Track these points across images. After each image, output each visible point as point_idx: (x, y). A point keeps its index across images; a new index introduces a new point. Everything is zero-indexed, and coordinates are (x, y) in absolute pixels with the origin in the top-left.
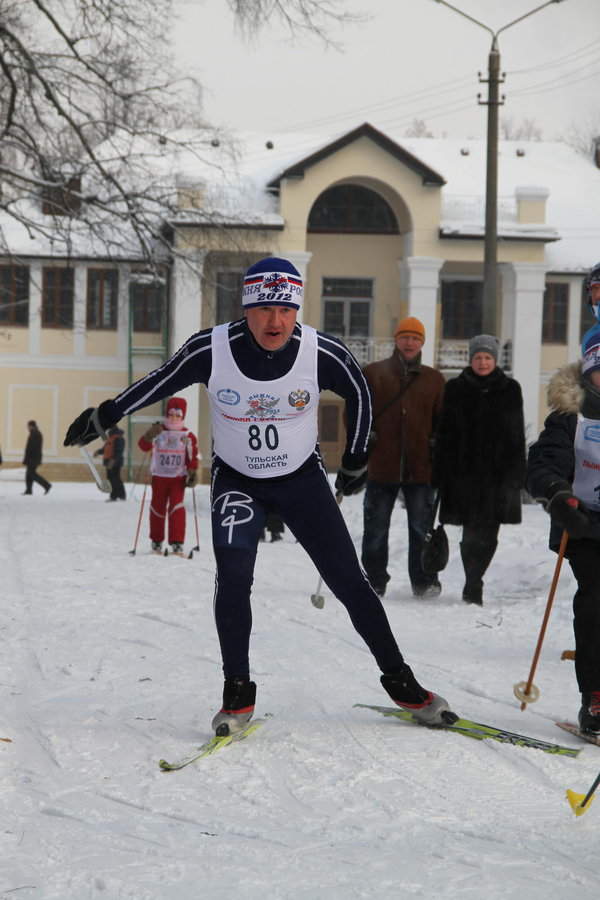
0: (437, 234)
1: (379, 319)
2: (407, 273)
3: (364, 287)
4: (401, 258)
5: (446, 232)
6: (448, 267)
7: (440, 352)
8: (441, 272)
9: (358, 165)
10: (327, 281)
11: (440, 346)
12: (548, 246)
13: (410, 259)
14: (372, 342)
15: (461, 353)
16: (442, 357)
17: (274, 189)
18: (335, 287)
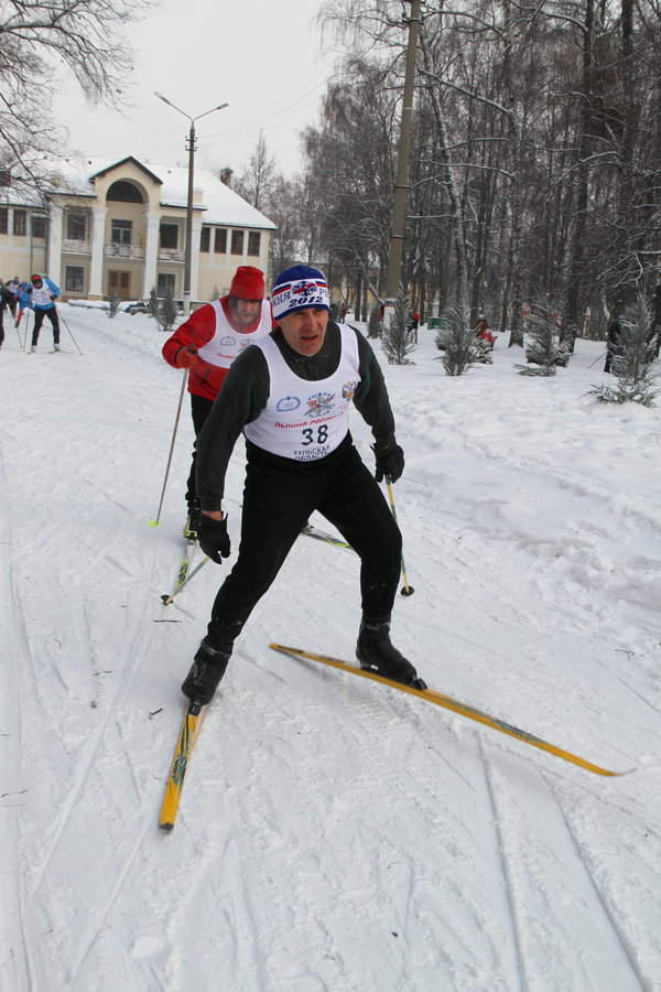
0: (159, 204)
1: (134, 237)
2: (146, 220)
3: (128, 224)
4: (144, 213)
5: (163, 203)
6: (164, 218)
7: (159, 253)
8: (161, 220)
9: (127, 173)
10: (114, 221)
11: (159, 250)
12: (204, 212)
13: (148, 214)
14: (132, 247)
15: (168, 253)
16: (160, 255)
17: (92, 180)
18: (116, 223)
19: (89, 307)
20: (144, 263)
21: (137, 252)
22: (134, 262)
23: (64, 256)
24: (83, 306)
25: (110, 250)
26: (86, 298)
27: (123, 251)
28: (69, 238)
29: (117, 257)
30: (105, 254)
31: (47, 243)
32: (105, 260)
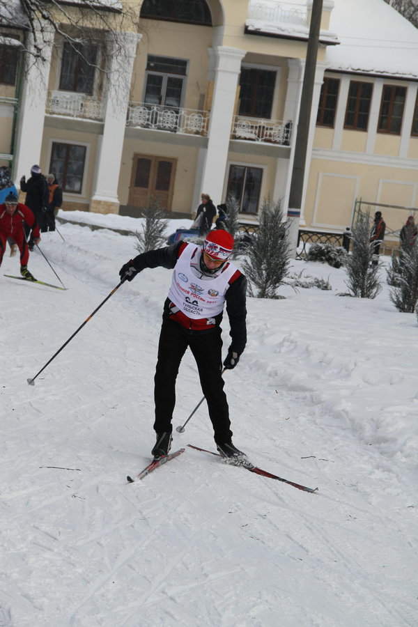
0: (243, 29)
1: (190, 93)
2: (215, 59)
3: (179, 66)
4: (211, 46)
5: (250, 28)
6: (249, 57)
7: (236, 125)
8: (243, 61)
10: (151, 58)
11: (236, 120)
12: (329, 48)
13: (219, 48)
14: (183, 112)
15: (252, 127)
16: (237, 129)
18: (157, 63)
19: (94, 228)
20: (205, 144)
21: (190, 120)
22: (185, 141)
23: (49, 123)
24: (82, 225)
25: (139, 115)
26: (86, 208)
27: (168, 118)
28: (63, 87)
29: (153, 129)
30: (129, 124)
31: (19, 95)
32: (130, 134)
